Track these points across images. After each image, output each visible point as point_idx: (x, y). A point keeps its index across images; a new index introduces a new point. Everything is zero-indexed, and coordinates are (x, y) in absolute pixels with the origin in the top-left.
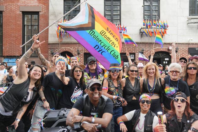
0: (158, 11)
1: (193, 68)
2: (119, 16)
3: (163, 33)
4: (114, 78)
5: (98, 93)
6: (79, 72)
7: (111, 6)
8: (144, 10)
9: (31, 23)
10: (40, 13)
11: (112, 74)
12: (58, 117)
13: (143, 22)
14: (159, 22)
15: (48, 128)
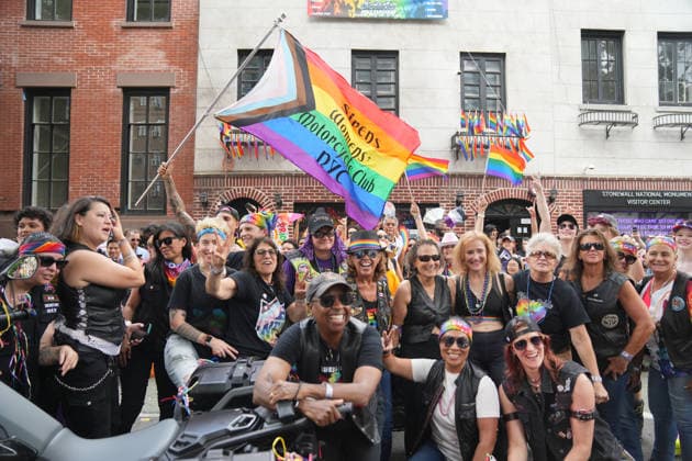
0: (502, 88)
1: (595, 245)
2: (393, 100)
3: (517, 149)
4: (363, 272)
5: (342, 311)
6: (268, 255)
7: (369, 70)
8: (464, 85)
9: (147, 120)
10: (172, 92)
11: (356, 261)
12: (231, 382)
13: (460, 116)
14: (505, 117)
15: (204, 410)
